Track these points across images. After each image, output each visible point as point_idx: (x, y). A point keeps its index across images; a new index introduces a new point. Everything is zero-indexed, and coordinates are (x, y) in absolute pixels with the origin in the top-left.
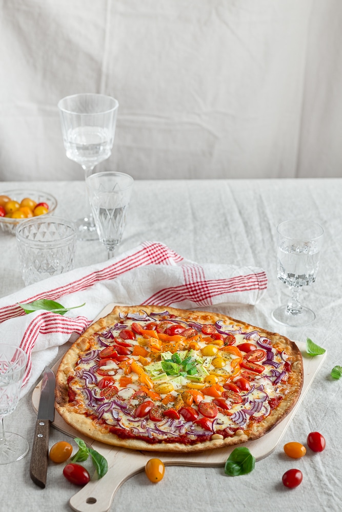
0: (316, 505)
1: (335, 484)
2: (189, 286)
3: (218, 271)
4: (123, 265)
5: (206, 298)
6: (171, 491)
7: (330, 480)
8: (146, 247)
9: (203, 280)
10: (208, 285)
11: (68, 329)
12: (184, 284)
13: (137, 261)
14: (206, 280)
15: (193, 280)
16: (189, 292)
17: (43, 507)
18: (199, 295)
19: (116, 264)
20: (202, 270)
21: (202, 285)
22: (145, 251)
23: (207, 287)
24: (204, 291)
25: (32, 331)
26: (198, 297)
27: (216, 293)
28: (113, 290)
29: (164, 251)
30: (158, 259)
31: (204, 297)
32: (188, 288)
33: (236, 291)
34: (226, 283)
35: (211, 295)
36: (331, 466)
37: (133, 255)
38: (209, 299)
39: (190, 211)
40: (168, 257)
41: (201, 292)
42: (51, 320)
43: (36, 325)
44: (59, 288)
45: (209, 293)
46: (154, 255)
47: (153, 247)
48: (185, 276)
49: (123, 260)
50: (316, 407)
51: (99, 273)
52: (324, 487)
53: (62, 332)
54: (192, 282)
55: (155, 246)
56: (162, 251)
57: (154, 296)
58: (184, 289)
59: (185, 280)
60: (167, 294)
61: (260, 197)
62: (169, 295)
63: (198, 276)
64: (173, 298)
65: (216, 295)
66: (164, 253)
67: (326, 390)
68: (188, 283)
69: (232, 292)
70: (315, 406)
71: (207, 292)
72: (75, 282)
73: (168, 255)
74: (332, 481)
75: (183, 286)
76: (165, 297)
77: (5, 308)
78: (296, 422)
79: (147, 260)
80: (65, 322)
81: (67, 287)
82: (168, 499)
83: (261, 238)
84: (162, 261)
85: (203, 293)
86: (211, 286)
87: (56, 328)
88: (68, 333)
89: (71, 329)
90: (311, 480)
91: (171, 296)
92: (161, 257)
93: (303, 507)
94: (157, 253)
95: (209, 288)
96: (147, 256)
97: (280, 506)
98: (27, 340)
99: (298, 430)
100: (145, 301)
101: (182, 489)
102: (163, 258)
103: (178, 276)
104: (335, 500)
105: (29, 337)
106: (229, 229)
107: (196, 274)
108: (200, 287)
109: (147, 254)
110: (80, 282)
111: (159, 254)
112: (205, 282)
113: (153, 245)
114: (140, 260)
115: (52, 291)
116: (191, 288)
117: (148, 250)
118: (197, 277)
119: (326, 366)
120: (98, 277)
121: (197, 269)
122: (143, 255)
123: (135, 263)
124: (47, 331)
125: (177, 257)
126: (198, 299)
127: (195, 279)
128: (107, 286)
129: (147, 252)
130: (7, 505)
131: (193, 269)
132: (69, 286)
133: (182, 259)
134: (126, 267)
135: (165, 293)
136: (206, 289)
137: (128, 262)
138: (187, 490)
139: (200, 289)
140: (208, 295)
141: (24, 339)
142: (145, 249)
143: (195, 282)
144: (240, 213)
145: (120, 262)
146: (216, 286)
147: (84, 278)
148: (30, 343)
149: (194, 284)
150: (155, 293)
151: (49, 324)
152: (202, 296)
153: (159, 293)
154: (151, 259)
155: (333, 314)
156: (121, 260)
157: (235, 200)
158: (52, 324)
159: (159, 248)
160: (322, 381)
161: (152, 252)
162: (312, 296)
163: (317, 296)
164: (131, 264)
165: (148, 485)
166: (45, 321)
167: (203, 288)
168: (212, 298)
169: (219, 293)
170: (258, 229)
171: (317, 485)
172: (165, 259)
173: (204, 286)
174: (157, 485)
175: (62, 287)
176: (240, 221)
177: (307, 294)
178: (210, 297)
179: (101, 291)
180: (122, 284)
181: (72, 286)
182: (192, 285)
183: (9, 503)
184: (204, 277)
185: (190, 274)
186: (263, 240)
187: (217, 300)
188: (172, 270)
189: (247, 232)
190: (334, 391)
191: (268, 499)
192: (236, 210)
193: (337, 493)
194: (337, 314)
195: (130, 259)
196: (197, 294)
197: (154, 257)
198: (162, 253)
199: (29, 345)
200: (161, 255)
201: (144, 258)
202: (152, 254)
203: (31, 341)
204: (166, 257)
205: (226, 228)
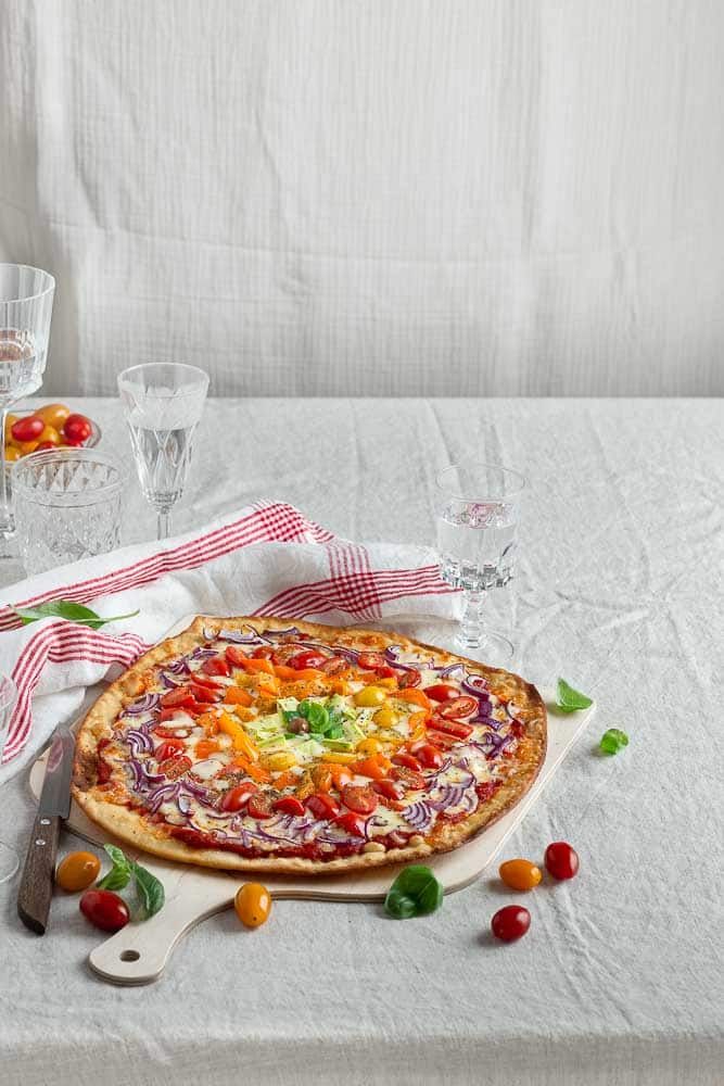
0: (553, 971)
2: (338, 582)
3: (396, 556)
4: (214, 542)
5: (370, 604)
6: (281, 943)
7: (583, 927)
8: (260, 510)
9: (365, 571)
10: (374, 581)
11: (103, 654)
12: (329, 577)
13: (242, 537)
14: (372, 571)
15: (347, 571)
16: (339, 593)
17: (39, 966)
18: (358, 598)
19: (202, 540)
20: (366, 553)
21: (363, 580)
22: (258, 517)
23: (372, 584)
24: (368, 591)
25: (33, 654)
26: (356, 603)
27: (389, 596)
28: (196, 590)
29: (295, 519)
30: (283, 533)
31: (366, 602)
32: (336, 587)
33: (428, 592)
34: (408, 578)
35: (379, 598)
37: (235, 525)
38: (375, 606)
39: (355, 454)
40: (302, 531)
41: (360, 594)
42: (72, 636)
43: (41, 643)
44: (91, 582)
45: (375, 596)
46: (276, 525)
47: (274, 511)
48: (331, 563)
49: (215, 533)
50: (568, 801)
51: (170, 556)
52: (571, 940)
53: (93, 660)
54: (344, 575)
55: (278, 509)
56: (291, 518)
57: (272, 601)
58: (330, 588)
59: (332, 570)
60: (297, 599)
62: (303, 599)
63: (357, 562)
64: (310, 607)
65: (390, 599)
66: (295, 523)
67: (589, 772)
68: (337, 576)
69: (418, 594)
70: (566, 799)
71: (372, 593)
72: (121, 572)
73: (303, 527)
74: (586, 931)
75: (328, 581)
76: (295, 604)
79: (262, 536)
80: (98, 641)
81: (106, 581)
82: (275, 955)
84: (291, 537)
85: (364, 596)
86: (381, 583)
87: (81, 651)
88: (103, 662)
89: (110, 655)
90: (548, 927)
91: (306, 601)
92: (288, 530)
94: (281, 523)
95: (377, 586)
96: (262, 528)
97: (485, 972)
98: (24, 671)
99: (531, 841)
100: (254, 610)
101: (302, 940)
102: (292, 532)
103: (318, 563)
104: (589, 963)
105: (27, 665)
106: (426, 486)
107: (353, 560)
108: (360, 583)
109: (261, 524)
110: (131, 572)
111: (285, 525)
112: (370, 574)
113: (274, 507)
114: (247, 534)
116: (343, 585)
117: (264, 515)
118: (354, 565)
120: (167, 564)
121: (354, 551)
122: (255, 524)
123: (238, 539)
124: (62, 657)
125: (321, 534)
126: (355, 607)
127: (350, 569)
128: (184, 582)
129: (263, 519)
131: (348, 552)
132: (111, 579)
133: (331, 537)
134: (221, 546)
135: (294, 597)
137: (225, 536)
138: (312, 942)
139: (358, 588)
140: (373, 599)
141: (17, 668)
142: (259, 513)
143: (351, 574)
144: (451, 458)
145: (209, 536)
146: (389, 581)
147: (138, 565)
148: (30, 677)
149: (348, 577)
150: (276, 596)
151: (67, 644)
152: (362, 600)
153: (282, 595)
154: (269, 532)
155: (616, 639)
156: (211, 532)
157: (443, 434)
158: (74, 644)
159: (286, 512)
160: (583, 757)
161: (272, 519)
162: (578, 606)
163: (588, 607)
164: (231, 542)
165: (239, 931)
166: (61, 639)
167: (365, 585)
168: (381, 605)
169: (396, 594)
172: (297, 533)
173: (368, 582)
174: (256, 932)
175: (96, 580)
177: (567, 603)
178: (377, 602)
179: (170, 588)
180: (212, 578)
181: (115, 578)
182: (345, 581)
184: (368, 566)
185: (342, 561)
187: (390, 609)
188: (307, 552)
191: (464, 959)
192: (444, 452)
193: (594, 950)
194: (623, 640)
195: (229, 530)
196: (354, 596)
197: (274, 530)
198: (290, 522)
199: (28, 680)
200: (289, 526)
201: (257, 530)
202: (271, 523)
203: (31, 673)
204: (298, 529)
205: (422, 484)
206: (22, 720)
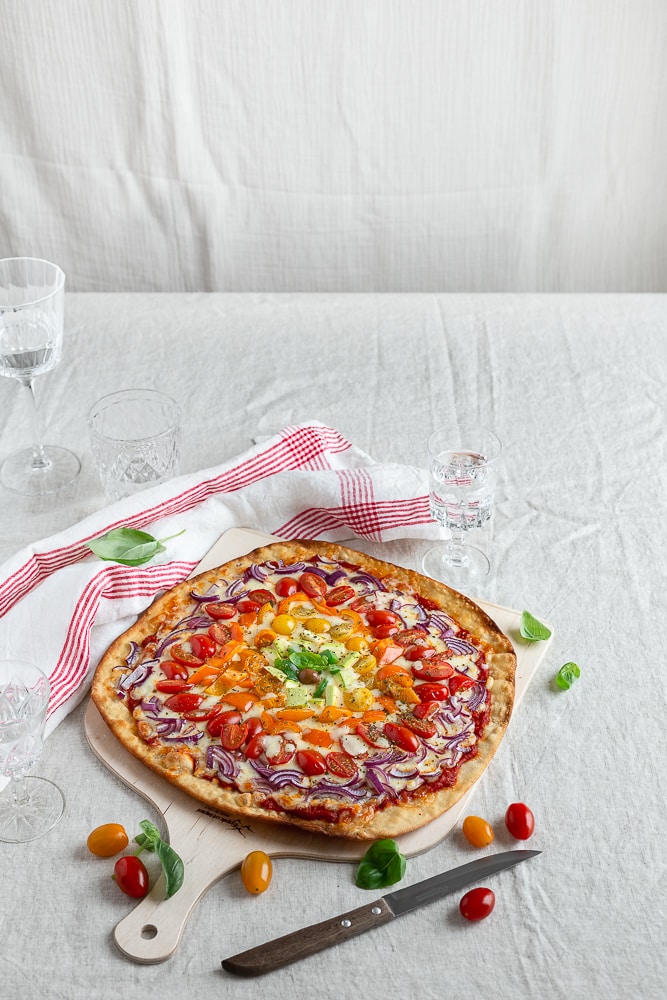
0: (508, 951)
1: (543, 908)
2: (348, 510)
3: (395, 486)
4: (249, 468)
5: (373, 531)
6: (279, 912)
7: (537, 897)
8: (287, 437)
9: (370, 501)
10: (377, 510)
11: (149, 589)
12: (341, 506)
13: (273, 462)
14: (375, 501)
15: (355, 500)
16: (348, 519)
17: (73, 937)
18: (363, 525)
19: (238, 468)
20: (371, 483)
21: (368, 509)
22: (285, 443)
23: (375, 514)
24: (371, 520)
25: (88, 600)
26: (361, 528)
27: (388, 525)
28: (234, 509)
29: (316, 441)
30: (306, 454)
31: (370, 529)
32: (346, 513)
33: (420, 522)
34: (404, 508)
35: (381, 526)
36: (540, 869)
37: (266, 452)
38: (376, 533)
39: (376, 352)
40: (322, 451)
41: (365, 521)
42: (122, 578)
43: (94, 589)
44: (145, 512)
45: (377, 524)
46: (300, 449)
47: (298, 436)
48: (343, 493)
49: (250, 461)
50: (527, 743)
51: (212, 483)
52: (525, 912)
53: (140, 594)
54: (352, 504)
55: (302, 434)
56: (313, 440)
57: (297, 517)
58: (341, 514)
59: (343, 499)
60: (317, 515)
61: (484, 324)
62: (320, 517)
63: (364, 494)
64: (327, 523)
65: (388, 527)
66: (316, 445)
67: (546, 708)
68: (347, 505)
69: (412, 524)
70: (526, 740)
71: (374, 522)
72: (171, 501)
73: (322, 447)
74: (539, 901)
75: (340, 508)
76: (314, 520)
77: (55, 552)
78: (493, 772)
79: (289, 458)
80: (144, 579)
81: (159, 510)
82: (273, 928)
83: (475, 406)
84: (313, 456)
85: (368, 523)
86: (382, 512)
87: (129, 590)
88: (148, 595)
89: (154, 589)
90: (506, 898)
91: (323, 518)
92: (310, 451)
93: (487, 957)
94: (304, 446)
95: (379, 515)
96: (288, 452)
97: (450, 952)
98: (81, 616)
99: (494, 790)
100: (282, 525)
101: (297, 909)
102: (314, 452)
103: (332, 492)
104: (540, 943)
105: (83, 610)
106: (429, 386)
107: (360, 490)
108: (365, 512)
109: (288, 449)
110: (179, 500)
111: (308, 447)
112: (373, 504)
113: (298, 433)
114: (276, 459)
115: (133, 517)
116: (352, 512)
117: (290, 441)
118: (361, 496)
119: (551, 658)
120: (210, 489)
121: (362, 481)
122: (283, 449)
123: (268, 464)
124: (115, 594)
126: (365, 530)
127: (358, 499)
128: (225, 503)
129: (289, 445)
130: (18, 931)
131: (357, 482)
132: (162, 508)
133: (350, 445)
134: (255, 471)
135: (313, 514)
136: (373, 517)
137: (258, 463)
138: (304, 911)
139: (364, 516)
140: (375, 527)
141: (75, 614)
142: (286, 440)
143: (358, 503)
144: (451, 356)
145: (244, 464)
146: (389, 512)
147: (185, 493)
148: (86, 620)
149: (355, 506)
150: (300, 513)
151: (118, 585)
152: (366, 526)
153: (304, 513)
154: (294, 455)
155: (573, 555)
156: (245, 461)
157: (445, 330)
158: (123, 584)
159: (309, 436)
160: (541, 692)
161: (297, 443)
162: (544, 517)
163: (551, 517)
164: (263, 467)
165: (244, 897)
166: (113, 580)
167: (369, 514)
168: (381, 532)
169: (393, 524)
170: (474, 386)
171: (514, 908)
172: (317, 453)
173: (371, 511)
174: (259, 898)
175: (150, 510)
176: (449, 372)
177: (535, 513)
178: (379, 529)
179: (216, 511)
180: (248, 500)
181: (166, 506)
182: (353, 509)
183: (21, 927)
184: (372, 496)
185: (352, 491)
186: (478, 407)
187: (388, 536)
188: (323, 482)
189: (456, 391)
190: (559, 710)
191: (433, 935)
192: (445, 350)
193: (545, 926)
194: (579, 556)
195: (261, 458)
196: (360, 523)
197: (299, 452)
198: (312, 444)
199: (85, 623)
200: (311, 448)
201: (284, 455)
202: (296, 447)
203: (87, 617)
204: (318, 450)
205: (425, 385)
206: (82, 657)
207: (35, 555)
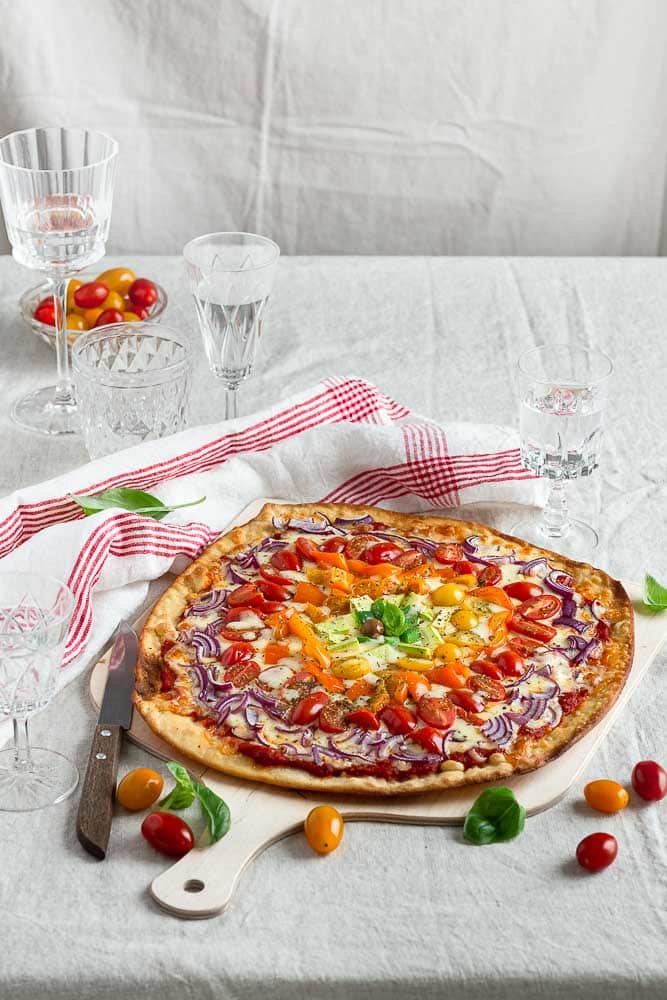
0: (641, 904)
2: (414, 467)
3: (475, 439)
4: (285, 422)
5: (449, 491)
6: (353, 871)
8: (332, 387)
9: (442, 455)
10: (452, 466)
11: (167, 547)
12: (406, 462)
13: (315, 416)
14: (450, 455)
15: (423, 455)
16: (415, 478)
17: (99, 896)
18: (435, 484)
19: (272, 420)
20: (443, 434)
21: (441, 464)
22: (331, 395)
23: (450, 469)
24: (445, 477)
25: (94, 549)
26: (433, 489)
27: (467, 482)
28: (266, 474)
29: (369, 396)
30: (357, 412)
31: (444, 488)
32: (412, 471)
33: (508, 479)
34: (488, 463)
35: (458, 484)
37: (306, 404)
38: (453, 493)
40: (376, 409)
41: (438, 479)
43: (102, 537)
44: (155, 467)
45: (454, 482)
46: (349, 403)
47: (347, 388)
48: (407, 446)
49: (285, 413)
50: (656, 711)
51: (237, 438)
53: (157, 554)
54: (420, 459)
55: (351, 385)
56: (365, 395)
57: (345, 485)
58: (405, 473)
59: (408, 454)
60: (372, 482)
61: (574, 289)
62: (376, 484)
63: (434, 446)
64: (384, 491)
65: (468, 485)
66: (369, 401)
68: (413, 460)
69: (499, 480)
70: (654, 709)
71: (450, 479)
72: (187, 455)
73: (377, 405)
75: (403, 465)
76: (368, 488)
77: (44, 503)
78: (614, 740)
79: (335, 414)
80: (162, 534)
81: (171, 466)
84: (365, 415)
85: (441, 482)
86: (459, 468)
87: (144, 544)
88: (167, 555)
89: (174, 548)
90: (636, 855)
91: (380, 486)
92: (362, 408)
93: (615, 910)
94: (354, 400)
95: (455, 472)
96: (334, 406)
97: (569, 906)
98: (85, 568)
99: (617, 757)
100: (328, 494)
101: (376, 868)
102: (366, 410)
103: (393, 446)
105: (88, 560)
106: (505, 356)
107: (430, 443)
108: (438, 468)
109: (334, 402)
110: (197, 456)
111: (358, 402)
112: (447, 458)
113: (347, 384)
114: (319, 413)
116: (419, 469)
117: (337, 393)
118: (431, 449)
120: (235, 445)
121: (431, 432)
122: (327, 401)
123: (310, 418)
124: (125, 550)
125: (395, 409)
126: (432, 493)
127: (427, 453)
128: (252, 464)
129: (335, 397)
130: (29, 891)
131: (425, 434)
132: (176, 463)
133: (407, 413)
134: (291, 427)
135: (367, 480)
136: (448, 473)
137: (295, 416)
138: (386, 870)
139: (436, 473)
140: (451, 486)
141: (77, 564)
142: (331, 391)
143: (427, 458)
144: (532, 324)
145: (279, 416)
146: (468, 467)
147: (205, 447)
148: (90, 574)
149: (424, 462)
150: (349, 478)
151: (130, 538)
152: (439, 486)
153: (355, 479)
154: (342, 411)
156: (280, 412)
157: (523, 297)
158: (136, 537)
159: (360, 389)
161: (345, 397)
162: (664, 490)
164: (302, 421)
165: (308, 857)
166: (123, 531)
167: (443, 471)
168: (459, 491)
169: (475, 481)
171: (647, 866)
172: (371, 411)
173: (445, 467)
174: (327, 858)
175: (161, 465)
177: (653, 486)
178: (456, 488)
179: (239, 472)
180: (282, 461)
181: (180, 462)
182: (422, 465)
183: (32, 887)
184: (446, 449)
185: (419, 443)
187: (468, 496)
188: (381, 434)
192: (524, 317)
195: (299, 410)
196: (431, 482)
197: (347, 408)
198: (364, 399)
199: (89, 576)
200: (363, 404)
201: (329, 409)
202: (344, 401)
203: (92, 570)
204: (372, 407)
205: (501, 353)
206: (82, 620)
207: (20, 507)
